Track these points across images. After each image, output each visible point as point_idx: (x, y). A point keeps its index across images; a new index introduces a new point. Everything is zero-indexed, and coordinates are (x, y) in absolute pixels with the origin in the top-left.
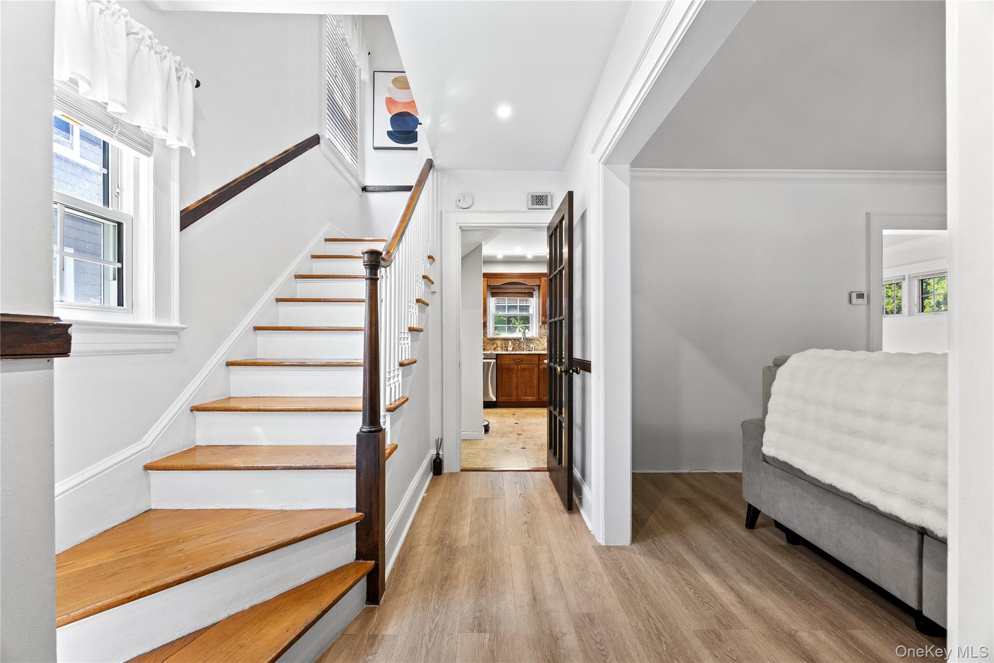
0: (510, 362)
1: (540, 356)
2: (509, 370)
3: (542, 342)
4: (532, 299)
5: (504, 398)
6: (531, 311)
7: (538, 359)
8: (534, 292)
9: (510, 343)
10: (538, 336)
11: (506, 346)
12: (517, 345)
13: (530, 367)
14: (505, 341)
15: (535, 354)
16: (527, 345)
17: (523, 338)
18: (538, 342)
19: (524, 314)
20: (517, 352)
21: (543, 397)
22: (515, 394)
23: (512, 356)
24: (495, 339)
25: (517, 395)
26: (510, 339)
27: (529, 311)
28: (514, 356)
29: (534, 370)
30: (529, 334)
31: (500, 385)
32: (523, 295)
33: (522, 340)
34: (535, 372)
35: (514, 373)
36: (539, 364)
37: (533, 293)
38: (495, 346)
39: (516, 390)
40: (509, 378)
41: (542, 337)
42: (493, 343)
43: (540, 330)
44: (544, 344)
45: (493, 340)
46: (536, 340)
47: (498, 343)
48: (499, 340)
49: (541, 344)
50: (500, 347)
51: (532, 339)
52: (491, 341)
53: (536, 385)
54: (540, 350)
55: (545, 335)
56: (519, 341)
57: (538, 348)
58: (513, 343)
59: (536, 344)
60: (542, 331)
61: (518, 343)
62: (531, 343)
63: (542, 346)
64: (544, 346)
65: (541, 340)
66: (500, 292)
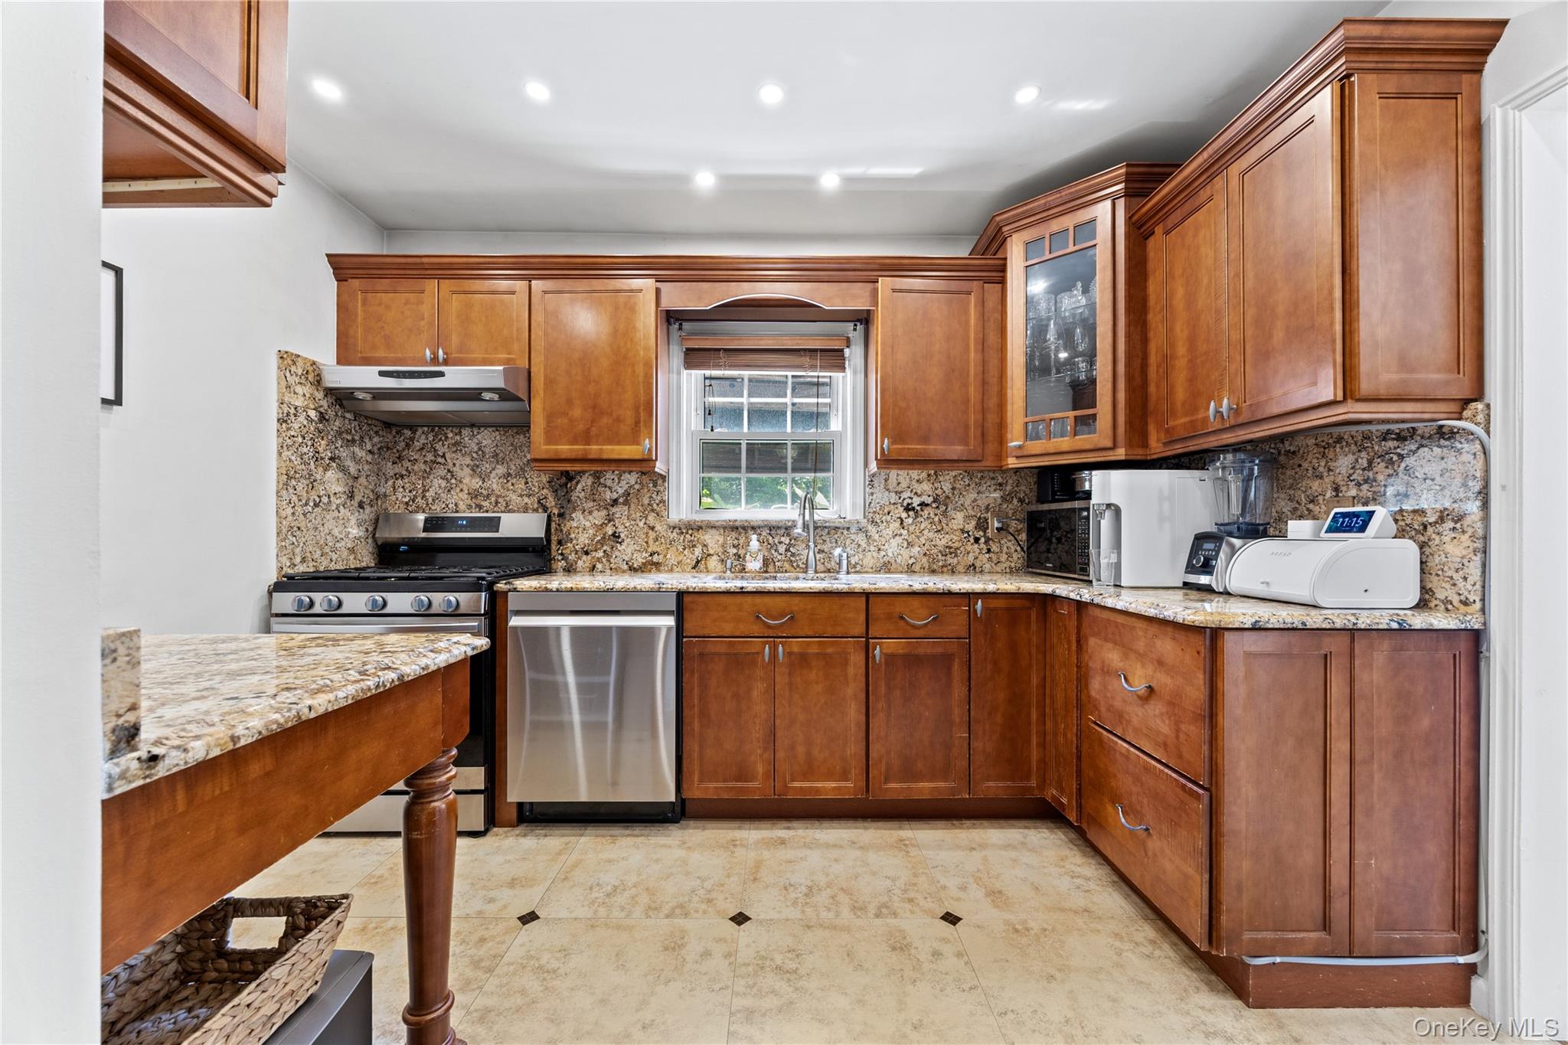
0: (743, 629)
1: (872, 599)
2: (739, 662)
3: (876, 537)
4: (840, 375)
5: (712, 785)
6: (835, 425)
7: (863, 617)
8: (847, 351)
9: (754, 544)
10: (859, 516)
11: (741, 552)
12: (782, 549)
13: (830, 650)
14: (734, 534)
15: (850, 594)
16: (821, 551)
17: (800, 523)
18: (861, 539)
19: (810, 434)
20: (771, 585)
21: (887, 780)
22: (760, 768)
23: (749, 599)
24: (700, 528)
25: (773, 773)
26: (753, 528)
27: (827, 426)
28: (758, 600)
29: (845, 663)
30: (827, 512)
31: (696, 725)
32: (806, 360)
33: (798, 530)
34: (851, 671)
35: (760, 673)
36: (868, 639)
37: (842, 351)
38: (697, 553)
39: (765, 749)
40: (736, 696)
41: (877, 519)
42: (691, 541)
43: (871, 491)
44: (883, 547)
45: (690, 532)
46: (853, 530)
47: (709, 541)
48: (714, 531)
49: (872, 548)
50: (715, 557)
51: (839, 528)
52: (682, 533)
53: (855, 733)
54: (871, 570)
55: (889, 513)
56: (788, 535)
57: (860, 563)
58: (766, 544)
59: (853, 545)
60: (875, 495)
61: (787, 542)
62: (834, 545)
63: (875, 554)
64: (882, 553)
65: (874, 530)
66: (719, 350)
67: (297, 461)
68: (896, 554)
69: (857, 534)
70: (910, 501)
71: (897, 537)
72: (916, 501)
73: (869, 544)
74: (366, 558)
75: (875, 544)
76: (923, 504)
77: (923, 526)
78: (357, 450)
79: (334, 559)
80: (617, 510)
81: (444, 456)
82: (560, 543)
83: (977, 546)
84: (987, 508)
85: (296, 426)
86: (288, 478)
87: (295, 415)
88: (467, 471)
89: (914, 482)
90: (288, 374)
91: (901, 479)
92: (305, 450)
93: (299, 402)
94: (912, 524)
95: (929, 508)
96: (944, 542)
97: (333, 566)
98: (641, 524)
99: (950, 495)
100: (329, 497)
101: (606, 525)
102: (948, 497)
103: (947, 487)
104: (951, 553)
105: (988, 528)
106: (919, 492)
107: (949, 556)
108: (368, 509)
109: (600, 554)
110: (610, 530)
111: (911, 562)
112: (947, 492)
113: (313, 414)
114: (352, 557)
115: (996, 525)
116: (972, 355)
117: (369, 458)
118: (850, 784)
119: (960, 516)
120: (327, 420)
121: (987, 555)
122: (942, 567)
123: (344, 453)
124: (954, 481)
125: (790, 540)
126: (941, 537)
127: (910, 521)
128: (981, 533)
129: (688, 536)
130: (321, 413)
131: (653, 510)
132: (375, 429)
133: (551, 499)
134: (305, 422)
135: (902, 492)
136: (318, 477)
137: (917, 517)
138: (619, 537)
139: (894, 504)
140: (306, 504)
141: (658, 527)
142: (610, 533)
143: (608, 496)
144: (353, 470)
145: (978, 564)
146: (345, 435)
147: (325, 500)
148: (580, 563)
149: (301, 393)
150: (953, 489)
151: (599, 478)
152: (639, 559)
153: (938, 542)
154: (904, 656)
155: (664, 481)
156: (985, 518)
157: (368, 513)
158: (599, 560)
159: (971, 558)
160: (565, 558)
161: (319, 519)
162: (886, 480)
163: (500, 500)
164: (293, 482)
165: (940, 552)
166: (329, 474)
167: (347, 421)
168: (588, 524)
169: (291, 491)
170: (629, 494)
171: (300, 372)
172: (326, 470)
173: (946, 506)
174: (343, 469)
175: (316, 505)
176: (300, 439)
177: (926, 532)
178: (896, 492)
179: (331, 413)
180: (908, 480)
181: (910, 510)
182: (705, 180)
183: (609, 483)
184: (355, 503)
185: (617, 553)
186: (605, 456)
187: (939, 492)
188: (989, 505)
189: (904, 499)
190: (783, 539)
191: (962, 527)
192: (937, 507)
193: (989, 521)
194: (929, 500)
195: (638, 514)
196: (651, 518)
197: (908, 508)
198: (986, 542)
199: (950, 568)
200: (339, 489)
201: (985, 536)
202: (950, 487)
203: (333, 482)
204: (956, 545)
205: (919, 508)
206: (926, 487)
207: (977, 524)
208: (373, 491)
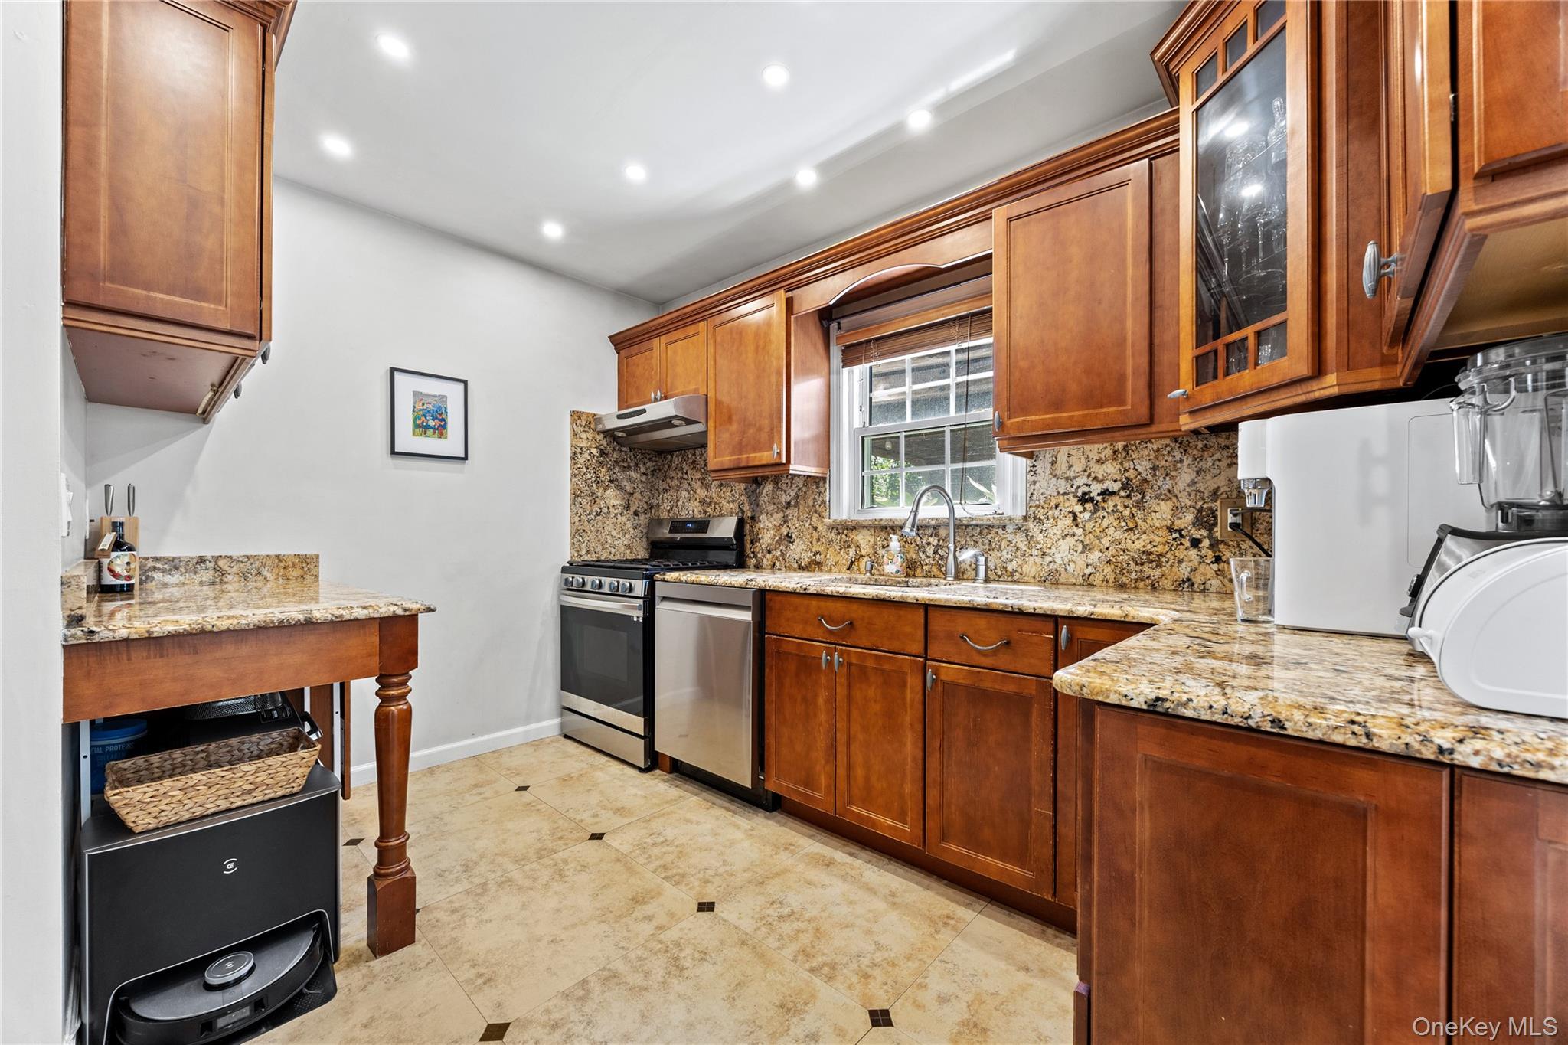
0: (809, 631)
1: (935, 618)
2: (807, 666)
3: (1040, 537)
5: (785, 783)
7: (920, 633)
9: (894, 544)
10: (1019, 511)
12: (930, 551)
13: (887, 667)
14: (883, 535)
15: (907, 604)
18: (1020, 540)
19: (970, 416)
21: (945, 838)
22: (823, 781)
24: (853, 528)
25: (834, 786)
28: (822, 602)
29: (904, 684)
31: (773, 721)
34: (909, 695)
35: (820, 680)
36: (925, 660)
38: (851, 554)
39: (827, 762)
40: (805, 699)
41: (1041, 514)
42: (846, 542)
43: (1033, 478)
44: (1048, 551)
45: (845, 532)
46: (1010, 529)
47: (861, 542)
48: (865, 532)
49: (1034, 552)
50: (866, 559)
51: (993, 527)
52: (839, 533)
53: (911, 770)
54: (1032, 580)
55: (1057, 506)
56: (937, 535)
57: (1019, 570)
58: (913, 545)
59: (1010, 548)
60: (1038, 484)
61: (935, 543)
62: (987, 547)
63: (1038, 560)
64: (1048, 559)
65: (1036, 529)
66: (869, 341)
67: (582, 485)
68: (1066, 560)
69: (1015, 534)
70: (1086, 489)
71: (1068, 539)
72: (1096, 489)
73: (1030, 547)
74: (641, 552)
75: (1038, 546)
76: (1106, 493)
77: (1106, 523)
78: (632, 473)
79: (613, 552)
80: (792, 512)
81: (686, 473)
82: (752, 542)
83: (1194, 551)
84: (1215, 494)
85: (581, 461)
86: (576, 495)
87: (581, 453)
88: (699, 483)
89: (1092, 464)
90: (575, 426)
91: (1073, 460)
92: (589, 476)
93: (584, 444)
94: (1089, 520)
95: (1115, 498)
96: (1139, 545)
97: (611, 557)
98: (807, 525)
99: (1150, 477)
100: (608, 508)
101: (782, 526)
102: (1145, 481)
103: (1143, 467)
104: (1151, 562)
105: (1216, 524)
106: (1100, 477)
107: (1146, 566)
108: (642, 517)
109: (778, 553)
110: (785, 531)
111: (1088, 571)
112: (1144, 474)
113: (594, 451)
114: (628, 551)
115: (1231, 519)
116: (1130, 272)
117: (643, 478)
118: (906, 828)
119: (1165, 508)
120: (607, 454)
121: (1215, 567)
122: (1136, 580)
123: (621, 476)
124: (1157, 458)
125: (939, 541)
126: (1134, 538)
127: (1087, 515)
128: (1204, 533)
129: (843, 536)
130: (601, 450)
131: (816, 511)
132: (648, 457)
133: (747, 504)
134: (589, 458)
135: (1075, 478)
136: (600, 495)
137: (1096, 510)
138: (791, 537)
139: (1065, 494)
140: (590, 514)
141: (820, 528)
142: (785, 533)
143: (784, 499)
144: (628, 488)
145: (1198, 579)
146: (621, 464)
147: (605, 510)
148: (765, 560)
149: (585, 437)
150: (1155, 468)
151: (777, 483)
152: (806, 558)
153: (1130, 545)
154: (966, 686)
155: (825, 482)
156: (1210, 509)
157: (643, 519)
158: (777, 558)
159: (1184, 571)
160: (755, 556)
161: (600, 524)
162: (1053, 463)
163: (717, 506)
164: (580, 499)
165: (1133, 559)
166: (608, 492)
167: (623, 453)
168: (770, 525)
169: (578, 505)
170: (798, 497)
171: (584, 423)
172: (605, 489)
173: (1143, 493)
174: (620, 488)
175: (598, 514)
176: (585, 470)
177: (1110, 531)
178: (1067, 479)
179: (609, 449)
180: (1083, 460)
181: (1086, 501)
182: (807, 178)
183: (784, 487)
184: (631, 512)
185: (790, 552)
186: (751, 464)
187: (1131, 474)
188: (1218, 489)
189: (1078, 487)
190: (931, 540)
191: (1169, 523)
192: (1128, 496)
193: (1218, 513)
194: (1116, 487)
195: (806, 515)
196: (815, 517)
197: (1084, 499)
198: (1212, 547)
199: (1148, 582)
200: (617, 502)
201: (1210, 536)
202: (1149, 465)
203: (612, 497)
204: (1160, 549)
205: (1099, 498)
206: (1111, 468)
207: (1197, 518)
208: (647, 503)
